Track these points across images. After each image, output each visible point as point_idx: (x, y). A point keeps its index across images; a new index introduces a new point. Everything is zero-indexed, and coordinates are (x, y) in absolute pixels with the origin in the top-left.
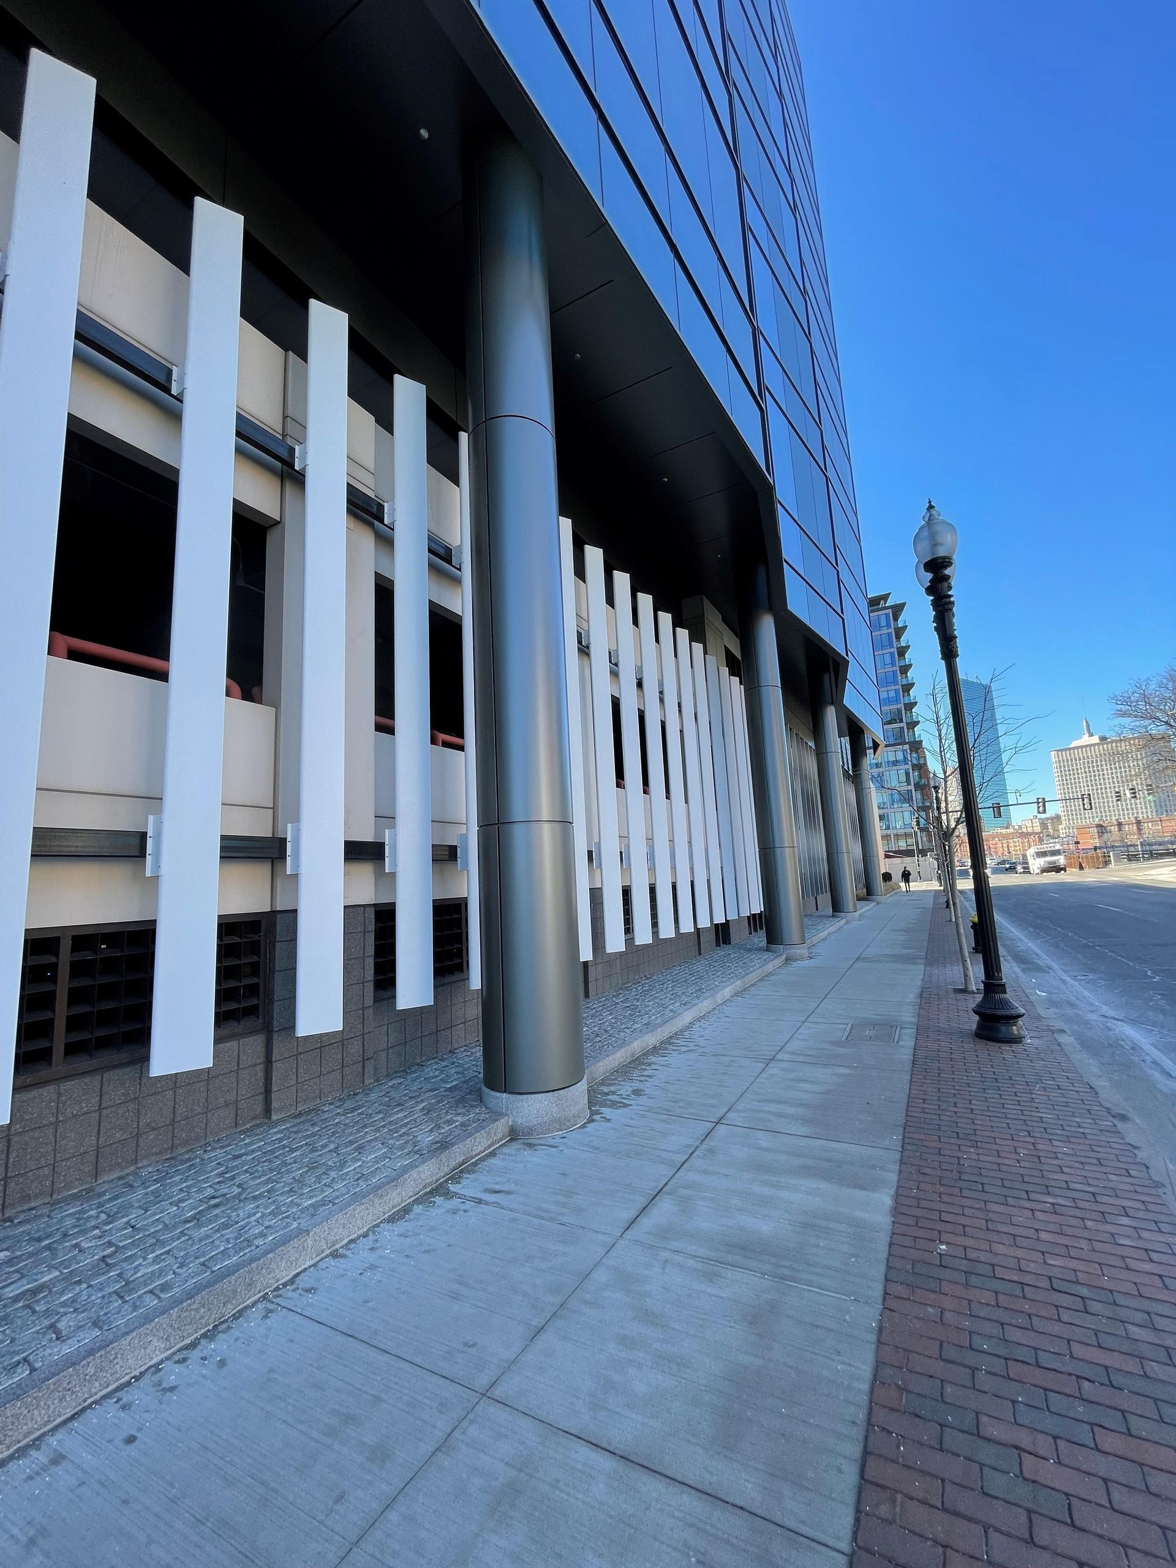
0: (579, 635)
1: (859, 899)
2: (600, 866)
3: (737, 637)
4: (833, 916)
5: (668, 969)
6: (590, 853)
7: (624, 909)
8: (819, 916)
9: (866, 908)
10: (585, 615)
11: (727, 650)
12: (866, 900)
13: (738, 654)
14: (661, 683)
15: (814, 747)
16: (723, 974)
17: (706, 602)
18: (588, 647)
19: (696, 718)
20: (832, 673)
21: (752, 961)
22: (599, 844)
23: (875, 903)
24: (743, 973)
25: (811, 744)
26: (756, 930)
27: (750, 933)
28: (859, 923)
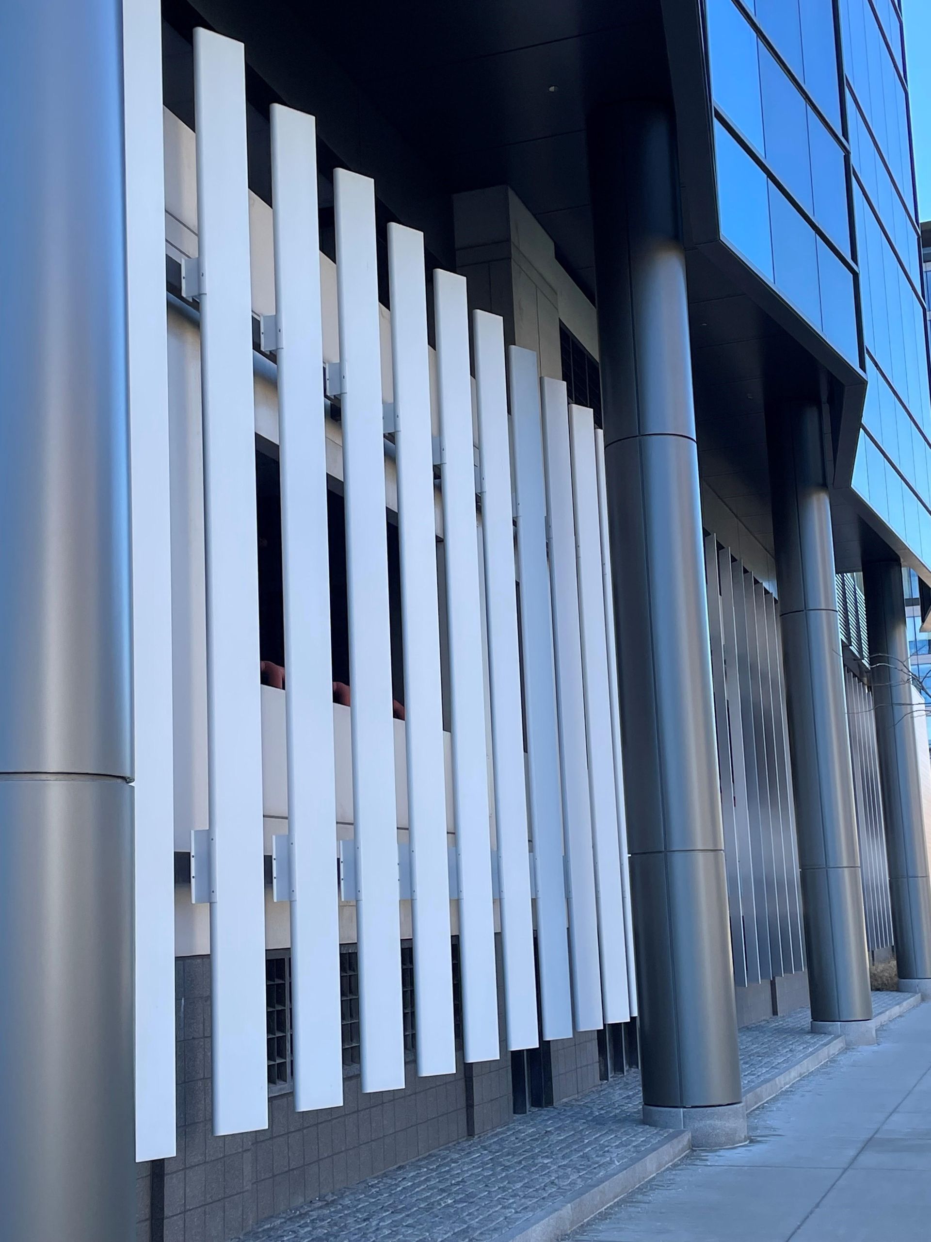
0: (173, 270)
1: (879, 986)
2: (209, 897)
3: (593, 303)
4: (813, 1031)
5: (385, 1175)
6: (182, 862)
7: (269, 1015)
8: (779, 1031)
9: (896, 1010)
10: (190, 217)
11: (566, 336)
12: (897, 988)
13: (591, 345)
14: (391, 413)
15: (775, 595)
16: (526, 1186)
17: (514, 201)
18: (196, 304)
19: (479, 509)
20: (826, 408)
21: (603, 1150)
22: (208, 838)
23: (918, 996)
24: (580, 1184)
25: (770, 586)
26: (618, 1068)
27: (604, 1076)
28: (875, 1048)
